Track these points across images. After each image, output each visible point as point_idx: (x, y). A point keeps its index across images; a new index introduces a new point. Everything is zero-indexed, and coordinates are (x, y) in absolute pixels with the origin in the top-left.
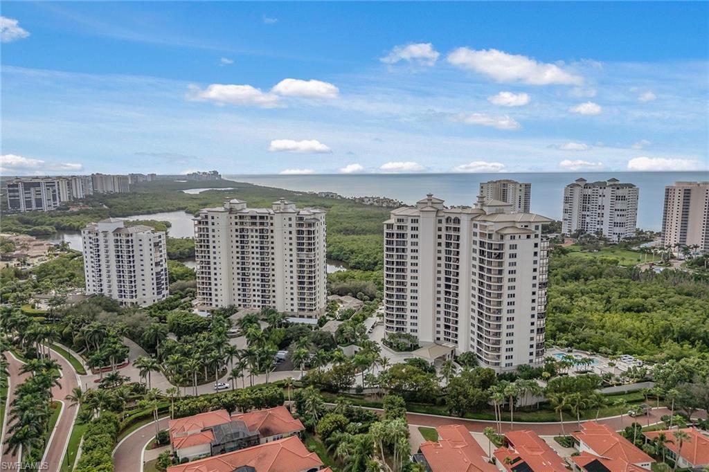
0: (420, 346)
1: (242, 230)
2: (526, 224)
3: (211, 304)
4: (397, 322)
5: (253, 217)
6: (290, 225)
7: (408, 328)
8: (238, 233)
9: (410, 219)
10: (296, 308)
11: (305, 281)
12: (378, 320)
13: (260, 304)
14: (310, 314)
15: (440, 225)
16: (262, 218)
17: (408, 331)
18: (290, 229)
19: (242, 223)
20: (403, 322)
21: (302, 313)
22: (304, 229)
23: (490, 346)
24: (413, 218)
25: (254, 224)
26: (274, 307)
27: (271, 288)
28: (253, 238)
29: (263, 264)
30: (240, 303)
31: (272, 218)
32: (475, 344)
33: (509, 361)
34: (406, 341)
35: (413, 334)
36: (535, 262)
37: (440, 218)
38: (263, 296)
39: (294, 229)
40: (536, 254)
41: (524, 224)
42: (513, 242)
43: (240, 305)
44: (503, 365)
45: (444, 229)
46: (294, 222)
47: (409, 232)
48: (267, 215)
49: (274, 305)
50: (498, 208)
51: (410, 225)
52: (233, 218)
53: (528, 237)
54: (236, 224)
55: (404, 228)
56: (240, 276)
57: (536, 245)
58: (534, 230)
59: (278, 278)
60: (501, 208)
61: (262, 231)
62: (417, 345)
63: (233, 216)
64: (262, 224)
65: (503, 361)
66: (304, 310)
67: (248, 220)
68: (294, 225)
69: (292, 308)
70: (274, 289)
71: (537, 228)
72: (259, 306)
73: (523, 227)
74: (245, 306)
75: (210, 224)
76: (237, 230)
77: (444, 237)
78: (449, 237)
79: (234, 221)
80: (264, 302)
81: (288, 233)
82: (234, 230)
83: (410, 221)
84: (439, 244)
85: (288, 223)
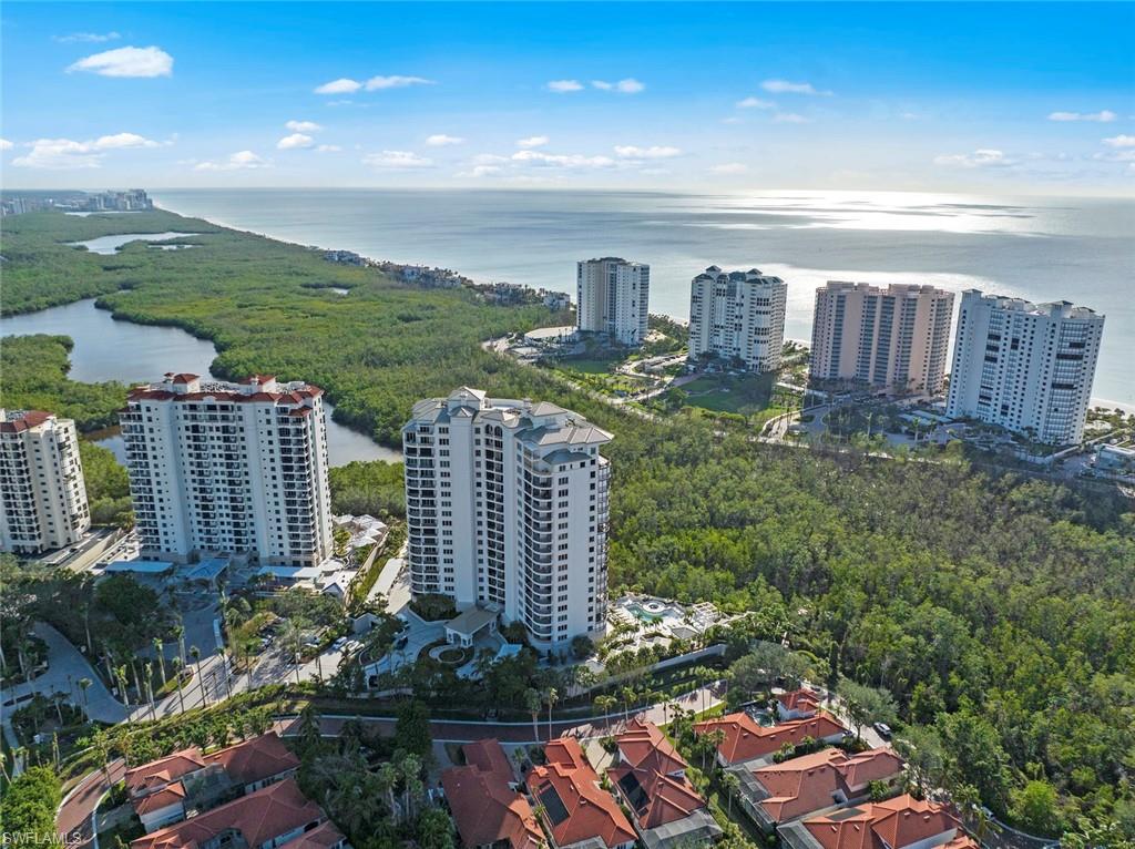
0: (457, 610)
1: (195, 429)
2: (580, 446)
3: (159, 547)
4: (427, 577)
5: (211, 408)
6: (269, 422)
7: (442, 585)
8: (190, 433)
9: (436, 427)
10: (287, 549)
13: (233, 544)
14: (308, 558)
15: (477, 436)
16: (225, 408)
17: (442, 591)
18: (269, 427)
19: (194, 418)
20: (435, 578)
21: (296, 557)
22: (289, 427)
23: (541, 615)
24: (442, 426)
25: (213, 418)
26: (255, 549)
27: (248, 520)
28: (214, 443)
29: (231, 483)
30: (204, 543)
31: (239, 409)
32: (524, 611)
33: (563, 633)
35: (449, 593)
36: (592, 498)
37: (478, 426)
38: (236, 533)
39: (275, 427)
40: (593, 486)
41: (577, 447)
42: (563, 475)
43: (202, 547)
44: (556, 639)
45: (483, 442)
46: (273, 416)
47: (437, 448)
48: (232, 404)
49: (254, 545)
51: (437, 436)
52: (180, 408)
53: (583, 465)
54: (186, 417)
55: (431, 441)
56: (198, 502)
57: (593, 475)
59: (258, 504)
61: (225, 430)
62: (454, 609)
63: (180, 405)
64: (225, 418)
65: (556, 634)
66: (299, 552)
67: (202, 413)
68: (274, 421)
69: (281, 549)
70: (251, 520)
71: (593, 450)
72: (231, 548)
73: (577, 451)
74: (211, 548)
75: (145, 419)
76: (187, 428)
77: (483, 453)
78: (489, 454)
79: (182, 413)
80: (238, 541)
81: (265, 433)
82: (183, 429)
83: (437, 430)
84: (478, 464)
85: (264, 417)
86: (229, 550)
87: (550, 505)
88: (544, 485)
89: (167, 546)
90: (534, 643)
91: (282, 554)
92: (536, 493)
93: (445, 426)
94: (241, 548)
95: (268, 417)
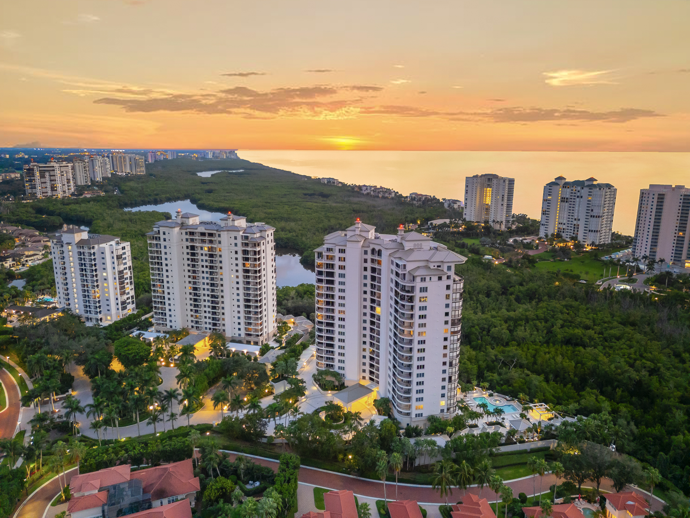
0: (346, 385)
1: (193, 248)
2: (439, 264)
3: (166, 325)
4: (327, 358)
5: (203, 234)
6: (236, 245)
7: (337, 364)
8: (189, 251)
9: (337, 248)
10: (243, 332)
11: (251, 305)
13: (211, 326)
14: (256, 339)
15: (366, 257)
16: (211, 235)
17: (336, 369)
18: (236, 249)
19: (192, 240)
20: (332, 359)
21: (249, 338)
22: (249, 249)
23: (402, 394)
24: (341, 248)
25: (203, 241)
26: (224, 330)
27: (221, 311)
28: (202, 258)
29: (212, 285)
30: (193, 324)
31: (219, 236)
33: (419, 411)
34: (333, 379)
35: (341, 372)
36: (447, 306)
37: (366, 249)
38: (214, 319)
39: (240, 248)
40: (448, 297)
41: (436, 264)
42: (423, 285)
43: (192, 327)
44: (413, 416)
45: (369, 261)
46: (239, 241)
47: (337, 263)
48: (215, 232)
50: (416, 243)
51: (337, 255)
52: (184, 233)
53: (440, 278)
54: (187, 240)
55: (333, 258)
56: (191, 297)
57: (448, 287)
58: (445, 270)
59: (227, 300)
60: (419, 242)
61: (210, 249)
62: (344, 383)
63: (184, 232)
64: (211, 242)
65: (414, 411)
66: (250, 335)
67: (197, 238)
68: (239, 245)
69: (239, 332)
70: (223, 311)
71: (449, 268)
72: (210, 329)
73: (436, 267)
74: (197, 327)
75: (162, 239)
76: (187, 247)
77: (369, 269)
78: (373, 270)
79: (185, 237)
80: (215, 324)
81: (234, 252)
82: (185, 247)
83: (337, 251)
84: (365, 277)
85: (233, 241)
86: (208, 330)
87: (412, 308)
88: (408, 292)
89: (171, 324)
90: (396, 415)
91: (240, 335)
92: (403, 298)
93: (343, 248)
94: (216, 329)
95: (236, 241)
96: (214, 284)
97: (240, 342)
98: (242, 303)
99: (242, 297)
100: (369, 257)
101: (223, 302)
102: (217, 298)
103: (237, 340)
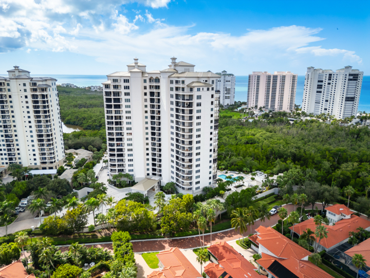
0: (136, 182)
4: (118, 165)
6: (25, 90)
7: (127, 168)
9: (122, 79)
10: (38, 162)
11: (44, 139)
12: (104, 165)
13: (8, 161)
14: (51, 165)
15: (145, 84)
17: (127, 172)
18: (26, 94)
20: (123, 165)
21: (44, 166)
22: (38, 93)
23: (185, 176)
24: (125, 78)
26: (20, 162)
27: (16, 147)
31: (8, 85)
32: (174, 176)
33: (198, 185)
34: (125, 179)
35: (131, 173)
36: (212, 110)
37: (145, 78)
38: (9, 155)
39: (29, 93)
41: (205, 79)
42: (199, 93)
44: (194, 189)
45: (148, 87)
46: (28, 87)
47: (123, 91)
50: (186, 67)
51: (123, 84)
53: (208, 89)
55: (119, 87)
57: (212, 96)
58: (211, 83)
59: (21, 137)
62: (134, 181)
65: (194, 186)
66: (46, 163)
68: (28, 90)
69: (35, 162)
70: (18, 147)
71: (213, 82)
72: (7, 163)
73: (204, 82)
77: (148, 94)
78: (152, 94)
80: (11, 159)
81: (24, 97)
83: (123, 81)
84: (146, 100)
85: (23, 88)
86: (5, 165)
87: (192, 111)
88: (188, 99)
91: (36, 164)
93: (127, 78)
94: (12, 162)
95: (25, 88)
96: (6, 125)
97: (37, 169)
98: (35, 138)
99: (35, 134)
100: (148, 84)
101: (17, 140)
102: (11, 137)
103: (34, 168)
